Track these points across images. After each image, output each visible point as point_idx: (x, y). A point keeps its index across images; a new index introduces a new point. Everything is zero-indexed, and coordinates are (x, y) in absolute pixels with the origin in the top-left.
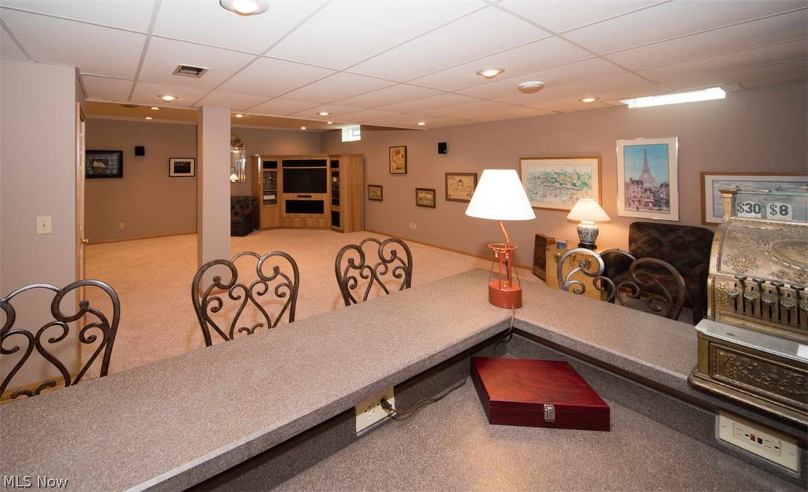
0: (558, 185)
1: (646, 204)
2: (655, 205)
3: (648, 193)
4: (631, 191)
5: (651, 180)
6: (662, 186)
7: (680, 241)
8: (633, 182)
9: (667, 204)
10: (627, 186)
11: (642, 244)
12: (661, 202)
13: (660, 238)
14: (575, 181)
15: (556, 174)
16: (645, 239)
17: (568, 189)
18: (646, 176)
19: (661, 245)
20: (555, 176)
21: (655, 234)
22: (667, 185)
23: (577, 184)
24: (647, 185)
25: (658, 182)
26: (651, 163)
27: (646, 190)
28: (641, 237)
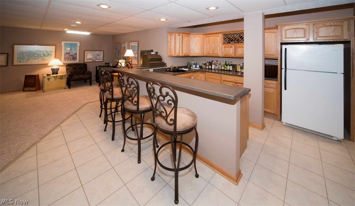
0: (37, 55)
1: (70, 59)
2: (73, 59)
3: (71, 56)
4: (66, 56)
5: (72, 53)
6: (75, 54)
7: (81, 67)
8: (67, 53)
9: (76, 59)
10: (65, 55)
11: (72, 70)
12: (74, 58)
13: (76, 67)
14: (45, 54)
15: (36, 51)
16: (72, 68)
17: (41, 56)
18: (71, 52)
19: (76, 69)
20: (35, 52)
21: (74, 66)
22: (76, 54)
23: (46, 55)
24: (71, 54)
25: (74, 54)
26: (72, 48)
27: (70, 55)
28: (70, 68)
